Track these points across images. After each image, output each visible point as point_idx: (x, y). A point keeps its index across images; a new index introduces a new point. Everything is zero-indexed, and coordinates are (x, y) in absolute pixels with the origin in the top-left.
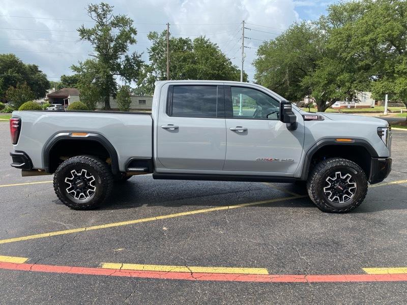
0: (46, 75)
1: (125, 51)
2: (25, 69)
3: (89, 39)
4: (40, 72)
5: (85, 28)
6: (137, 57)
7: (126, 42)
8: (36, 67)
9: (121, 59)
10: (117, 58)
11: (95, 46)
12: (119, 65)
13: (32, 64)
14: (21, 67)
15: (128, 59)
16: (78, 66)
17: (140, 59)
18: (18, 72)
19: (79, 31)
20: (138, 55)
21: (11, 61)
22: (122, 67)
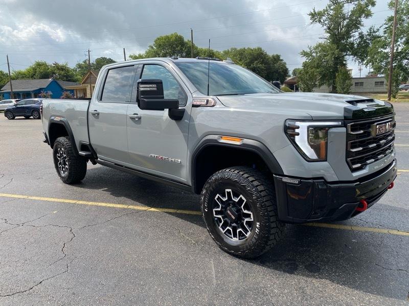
0: (285, 63)
1: (358, 28)
2: (268, 59)
3: (320, 21)
4: (282, 60)
5: (316, 11)
6: (374, 32)
7: (360, 17)
8: (278, 57)
9: (355, 37)
10: (350, 37)
11: (325, 27)
12: (353, 44)
13: (275, 54)
14: (265, 58)
15: (361, 36)
16: (308, 51)
17: (377, 34)
18: (262, 63)
19: (310, 15)
20: (375, 30)
21: (257, 54)
22: (356, 45)
